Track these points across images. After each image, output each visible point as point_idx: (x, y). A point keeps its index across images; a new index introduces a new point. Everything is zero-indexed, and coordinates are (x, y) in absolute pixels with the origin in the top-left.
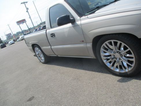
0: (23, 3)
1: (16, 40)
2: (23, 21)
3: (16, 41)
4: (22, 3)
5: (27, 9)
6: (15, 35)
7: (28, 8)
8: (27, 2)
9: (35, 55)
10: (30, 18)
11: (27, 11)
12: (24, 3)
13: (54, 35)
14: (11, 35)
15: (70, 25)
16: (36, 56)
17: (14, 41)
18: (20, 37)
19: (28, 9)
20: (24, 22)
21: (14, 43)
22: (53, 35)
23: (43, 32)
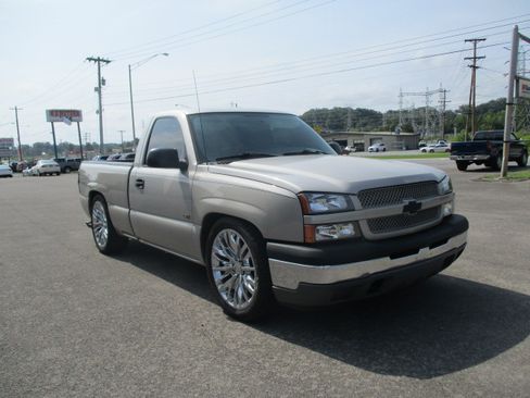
0: (95, 60)
1: (23, 167)
2: (72, 115)
3: (21, 172)
4: (90, 59)
5: (102, 82)
6: (24, 150)
7: (104, 81)
8: (108, 62)
9: (90, 225)
10: (100, 112)
11: (98, 90)
12: (99, 60)
13: (143, 185)
14: (11, 145)
15: (174, 172)
16: (92, 227)
17: (14, 168)
18: (40, 163)
19: (104, 84)
20: (74, 118)
21: (11, 176)
22: (140, 183)
23: (123, 168)
